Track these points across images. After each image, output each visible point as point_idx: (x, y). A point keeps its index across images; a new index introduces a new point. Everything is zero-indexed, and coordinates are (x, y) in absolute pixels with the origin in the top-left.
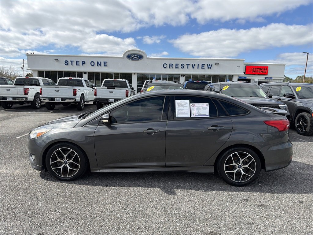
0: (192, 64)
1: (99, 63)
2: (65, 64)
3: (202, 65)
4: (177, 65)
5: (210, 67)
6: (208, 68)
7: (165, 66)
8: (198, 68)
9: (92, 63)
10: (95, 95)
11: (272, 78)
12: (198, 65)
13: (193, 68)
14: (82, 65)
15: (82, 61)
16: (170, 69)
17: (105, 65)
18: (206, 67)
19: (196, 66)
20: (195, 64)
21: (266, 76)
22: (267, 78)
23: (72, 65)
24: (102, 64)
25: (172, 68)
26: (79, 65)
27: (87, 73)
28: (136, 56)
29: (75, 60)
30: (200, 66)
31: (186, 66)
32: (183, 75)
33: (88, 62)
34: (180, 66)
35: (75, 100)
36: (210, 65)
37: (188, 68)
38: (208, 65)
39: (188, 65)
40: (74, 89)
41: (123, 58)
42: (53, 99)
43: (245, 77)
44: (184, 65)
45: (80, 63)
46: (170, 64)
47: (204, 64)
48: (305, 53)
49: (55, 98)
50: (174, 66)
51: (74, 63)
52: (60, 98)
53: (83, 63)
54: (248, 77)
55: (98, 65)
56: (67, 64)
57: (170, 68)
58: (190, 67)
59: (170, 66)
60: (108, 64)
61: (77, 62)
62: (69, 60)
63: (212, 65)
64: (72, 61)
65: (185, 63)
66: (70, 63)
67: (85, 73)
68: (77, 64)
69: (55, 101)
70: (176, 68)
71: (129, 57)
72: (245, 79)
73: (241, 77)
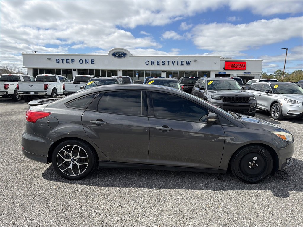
0: (172, 61)
1: (87, 60)
2: (56, 62)
3: (181, 61)
4: (158, 62)
5: (188, 63)
6: (187, 64)
7: (147, 63)
8: (178, 64)
9: (81, 61)
10: (64, 89)
11: (250, 73)
12: (178, 61)
13: (173, 64)
14: (72, 63)
15: (72, 60)
16: (152, 66)
17: (92, 62)
18: (185, 63)
19: (176, 63)
20: (175, 61)
21: (245, 71)
22: (245, 73)
23: (63, 63)
24: (90, 62)
25: (154, 64)
26: (69, 63)
27: (77, 70)
28: (120, 54)
29: (65, 58)
30: (180, 63)
31: (167, 63)
32: (164, 71)
33: (77, 60)
34: (161, 63)
35: (46, 93)
36: (188, 62)
37: (168, 64)
38: (186, 61)
39: (168, 62)
40: (45, 84)
41: (109, 56)
42: (27, 93)
43: (224, 72)
44: (165, 62)
45: (70, 61)
46: (152, 61)
47: (183, 61)
48: (284, 49)
49: (29, 92)
50: (156, 63)
51: (65, 61)
52: (34, 92)
53: (73, 61)
54: (227, 72)
55: (86, 63)
56: (58, 62)
57: (152, 64)
58: (171, 63)
59: (152, 63)
60: (95, 62)
61: (67, 60)
62: (60, 58)
63: (190, 61)
64: (62, 60)
65: (166, 60)
66: (61, 61)
67: (75, 70)
68: (68, 62)
69: (29, 94)
70: (157, 64)
71: (114, 55)
72: (224, 74)
73: (221, 72)
